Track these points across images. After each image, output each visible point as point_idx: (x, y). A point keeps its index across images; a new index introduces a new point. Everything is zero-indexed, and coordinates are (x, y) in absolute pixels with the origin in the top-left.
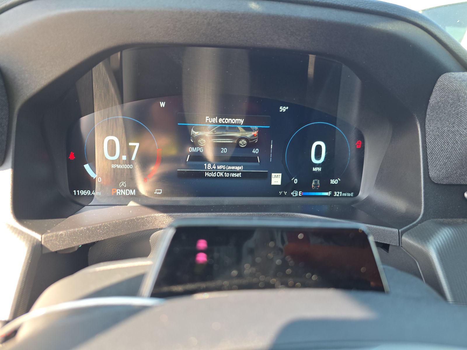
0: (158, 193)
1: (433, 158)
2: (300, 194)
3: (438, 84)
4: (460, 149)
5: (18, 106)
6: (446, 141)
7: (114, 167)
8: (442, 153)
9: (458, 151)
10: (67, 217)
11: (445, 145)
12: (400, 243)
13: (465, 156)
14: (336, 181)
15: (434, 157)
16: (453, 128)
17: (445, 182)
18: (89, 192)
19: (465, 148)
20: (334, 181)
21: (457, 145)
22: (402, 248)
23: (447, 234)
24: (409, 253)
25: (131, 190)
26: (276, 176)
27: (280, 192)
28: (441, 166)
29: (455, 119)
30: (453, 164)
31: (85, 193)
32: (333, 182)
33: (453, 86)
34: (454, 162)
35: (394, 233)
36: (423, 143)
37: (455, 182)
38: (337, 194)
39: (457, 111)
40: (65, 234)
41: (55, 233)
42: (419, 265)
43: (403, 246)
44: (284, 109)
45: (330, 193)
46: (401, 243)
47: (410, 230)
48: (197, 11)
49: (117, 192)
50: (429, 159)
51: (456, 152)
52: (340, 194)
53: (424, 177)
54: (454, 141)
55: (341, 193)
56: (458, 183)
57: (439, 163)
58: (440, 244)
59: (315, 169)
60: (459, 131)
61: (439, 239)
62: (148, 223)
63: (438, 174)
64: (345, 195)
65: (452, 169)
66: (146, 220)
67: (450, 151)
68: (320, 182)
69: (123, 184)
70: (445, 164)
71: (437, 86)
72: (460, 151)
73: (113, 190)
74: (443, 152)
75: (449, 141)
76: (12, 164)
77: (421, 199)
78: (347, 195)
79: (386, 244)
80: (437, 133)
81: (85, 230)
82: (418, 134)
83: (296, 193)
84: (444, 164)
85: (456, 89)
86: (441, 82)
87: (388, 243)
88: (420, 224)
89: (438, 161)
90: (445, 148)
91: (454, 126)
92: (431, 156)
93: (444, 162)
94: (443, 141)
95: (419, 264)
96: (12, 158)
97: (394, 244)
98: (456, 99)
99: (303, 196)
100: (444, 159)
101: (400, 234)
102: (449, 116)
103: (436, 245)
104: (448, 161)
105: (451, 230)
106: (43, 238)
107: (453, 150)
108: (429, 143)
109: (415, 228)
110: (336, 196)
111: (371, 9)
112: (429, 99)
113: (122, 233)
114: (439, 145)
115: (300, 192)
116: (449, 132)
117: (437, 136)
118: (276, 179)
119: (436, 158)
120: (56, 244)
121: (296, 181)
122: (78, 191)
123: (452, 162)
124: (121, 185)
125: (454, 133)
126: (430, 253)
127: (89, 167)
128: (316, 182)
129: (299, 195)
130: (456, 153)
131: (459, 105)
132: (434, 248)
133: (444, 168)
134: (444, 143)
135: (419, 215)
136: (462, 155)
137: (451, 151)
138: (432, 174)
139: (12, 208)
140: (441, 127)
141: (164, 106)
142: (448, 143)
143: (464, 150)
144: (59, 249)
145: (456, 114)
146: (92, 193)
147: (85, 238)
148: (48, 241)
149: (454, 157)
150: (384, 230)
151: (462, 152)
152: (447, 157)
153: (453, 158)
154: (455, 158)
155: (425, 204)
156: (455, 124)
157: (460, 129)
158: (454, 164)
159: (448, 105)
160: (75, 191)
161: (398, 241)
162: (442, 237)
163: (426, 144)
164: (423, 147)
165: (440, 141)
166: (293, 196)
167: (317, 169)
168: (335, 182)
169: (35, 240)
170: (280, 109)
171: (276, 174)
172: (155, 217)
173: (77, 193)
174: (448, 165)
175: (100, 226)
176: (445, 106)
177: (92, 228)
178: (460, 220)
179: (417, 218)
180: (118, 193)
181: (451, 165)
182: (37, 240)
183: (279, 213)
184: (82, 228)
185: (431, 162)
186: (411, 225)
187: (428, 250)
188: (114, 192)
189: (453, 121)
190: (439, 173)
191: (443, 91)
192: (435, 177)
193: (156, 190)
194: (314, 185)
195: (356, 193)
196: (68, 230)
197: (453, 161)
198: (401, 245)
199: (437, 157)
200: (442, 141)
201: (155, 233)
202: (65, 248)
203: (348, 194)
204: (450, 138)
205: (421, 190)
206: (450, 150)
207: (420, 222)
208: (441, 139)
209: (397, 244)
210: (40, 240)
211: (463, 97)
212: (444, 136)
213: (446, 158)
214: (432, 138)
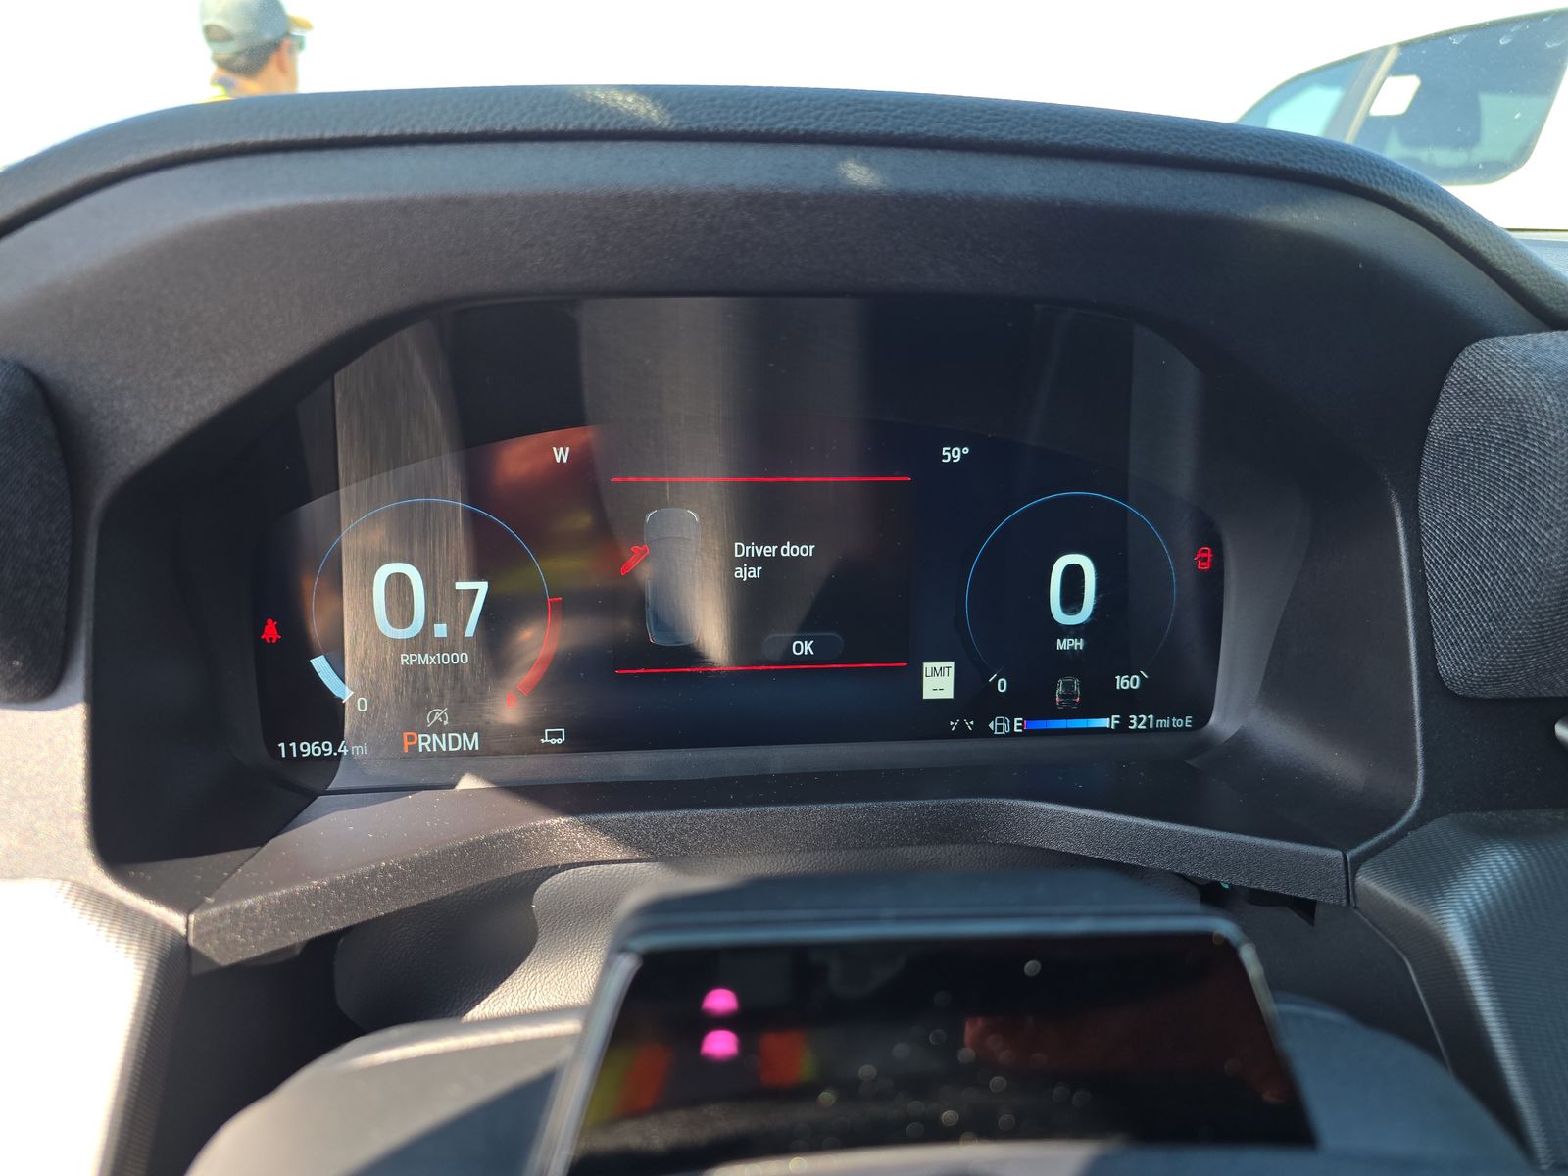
0: (553, 741)
1: (1446, 616)
2: (1019, 728)
3: (1453, 377)
4: (1535, 592)
5: (100, 499)
6: (1487, 562)
7: (408, 661)
8: (1475, 600)
9: (1526, 597)
10: (262, 844)
11: (1486, 575)
12: (1351, 898)
13: (1550, 614)
14: (1135, 679)
15: (1450, 613)
16: (1508, 522)
17: (1491, 692)
18: (327, 746)
19: (1548, 590)
20: (1129, 679)
21: (1524, 576)
22: (1356, 912)
23: (1501, 870)
24: (1380, 929)
25: (465, 735)
26: (938, 670)
27: (952, 723)
28: (1473, 642)
29: (1513, 494)
30: (1513, 639)
31: (316, 751)
32: (1125, 684)
33: (1502, 387)
34: (1517, 634)
35: (1328, 862)
36: (1411, 566)
37: (1521, 692)
38: (1139, 721)
39: (1520, 469)
40: (262, 909)
41: (228, 907)
42: (1416, 974)
43: (1359, 905)
44: (956, 453)
45: (1116, 719)
46: (1355, 896)
47: (1383, 854)
48: (673, 190)
49: (421, 744)
50: (1436, 618)
51: (1520, 599)
52: (1147, 724)
53: (1421, 677)
54: (1514, 564)
55: (1151, 717)
56: (1531, 695)
57: (1468, 634)
58: (1481, 905)
59: (1063, 645)
60: (1528, 534)
61: (1478, 888)
62: (527, 849)
63: (1465, 670)
64: (1164, 723)
65: (1510, 652)
66: (520, 839)
67: (1500, 597)
68: (1081, 686)
69: (440, 714)
70: (1488, 637)
71: (1453, 383)
72: (1532, 597)
73: (405, 738)
74: (1480, 600)
75: (1497, 563)
76: (87, 686)
77: (1414, 750)
78: (1171, 723)
79: (1305, 899)
80: (1458, 534)
81: (323, 887)
82: (1397, 536)
83: (1004, 724)
84: (1482, 638)
85: (1514, 397)
86: (1465, 372)
87: (1312, 897)
88: (1414, 832)
89: (1464, 626)
90: (1487, 585)
91: (1511, 518)
92: (1442, 610)
93: (1484, 629)
94: (1478, 563)
95: (1415, 970)
96: (86, 666)
97: (1331, 901)
98: (1515, 428)
99: (1027, 734)
100: (1484, 621)
101: (1349, 868)
102: (1494, 483)
103: (1466, 908)
104: (1495, 629)
105: (1515, 856)
106: (192, 926)
107: (1511, 595)
108: (1434, 565)
109: (1398, 845)
110: (1137, 730)
111: (1227, 159)
112: (1428, 423)
113: (445, 888)
114: (1464, 573)
115: (1016, 720)
116: (1496, 536)
117: (1458, 543)
118: (939, 682)
119: (1458, 615)
120: (235, 941)
121: (1003, 685)
122: (293, 744)
123: (1510, 634)
124: (431, 720)
125: (1513, 540)
126: (1450, 935)
127: (327, 665)
128: (1068, 686)
129: (1016, 730)
130: (1520, 603)
131: (1527, 449)
132: (1462, 919)
133: (1483, 650)
134: (1479, 567)
135: (1410, 801)
136: (1540, 611)
137: (1506, 596)
138: (1445, 666)
139: (88, 830)
140: (1469, 518)
141: (565, 460)
142: (1492, 568)
143: (1545, 596)
144: (245, 958)
145: (1515, 477)
146: (340, 750)
147: (326, 914)
148: (208, 933)
149: (1516, 618)
150: (1296, 854)
151: (1539, 600)
152: (1493, 616)
153: (1514, 619)
154: (1520, 618)
155: (1427, 766)
156: (1515, 511)
157: (1533, 528)
158: (1517, 640)
159: (1490, 447)
160: (282, 745)
161: (1344, 891)
162: (1486, 881)
163: (1424, 570)
164: (1413, 577)
165: (1468, 562)
166: (996, 733)
167: (1071, 642)
168: (1130, 684)
169: (168, 934)
170: (944, 454)
171: (938, 665)
172: (548, 827)
173: (289, 750)
174: (1497, 642)
175: (373, 874)
176: (1479, 449)
177: (348, 879)
178: (1543, 816)
179: (1403, 812)
180: (424, 747)
181: (1507, 642)
182: (175, 932)
183: (951, 801)
184: (315, 882)
185: (1442, 627)
186: (1383, 835)
187: (1444, 926)
188: (410, 743)
189: (1507, 499)
190: (1469, 666)
191: (1471, 399)
192: (1458, 676)
193: (547, 731)
194: (1062, 696)
195: (1202, 716)
196: (271, 894)
197: (1513, 629)
198: (1355, 902)
199: (1461, 612)
200: (1473, 561)
201: (549, 880)
202: (263, 951)
203: (1174, 720)
204: (1501, 555)
205: (1414, 721)
206: (1500, 592)
207: (1412, 826)
208: (1469, 556)
209: (1341, 899)
210: (183, 931)
211: (1536, 424)
212: (1480, 546)
213: (1488, 617)
214: (1440, 551)
